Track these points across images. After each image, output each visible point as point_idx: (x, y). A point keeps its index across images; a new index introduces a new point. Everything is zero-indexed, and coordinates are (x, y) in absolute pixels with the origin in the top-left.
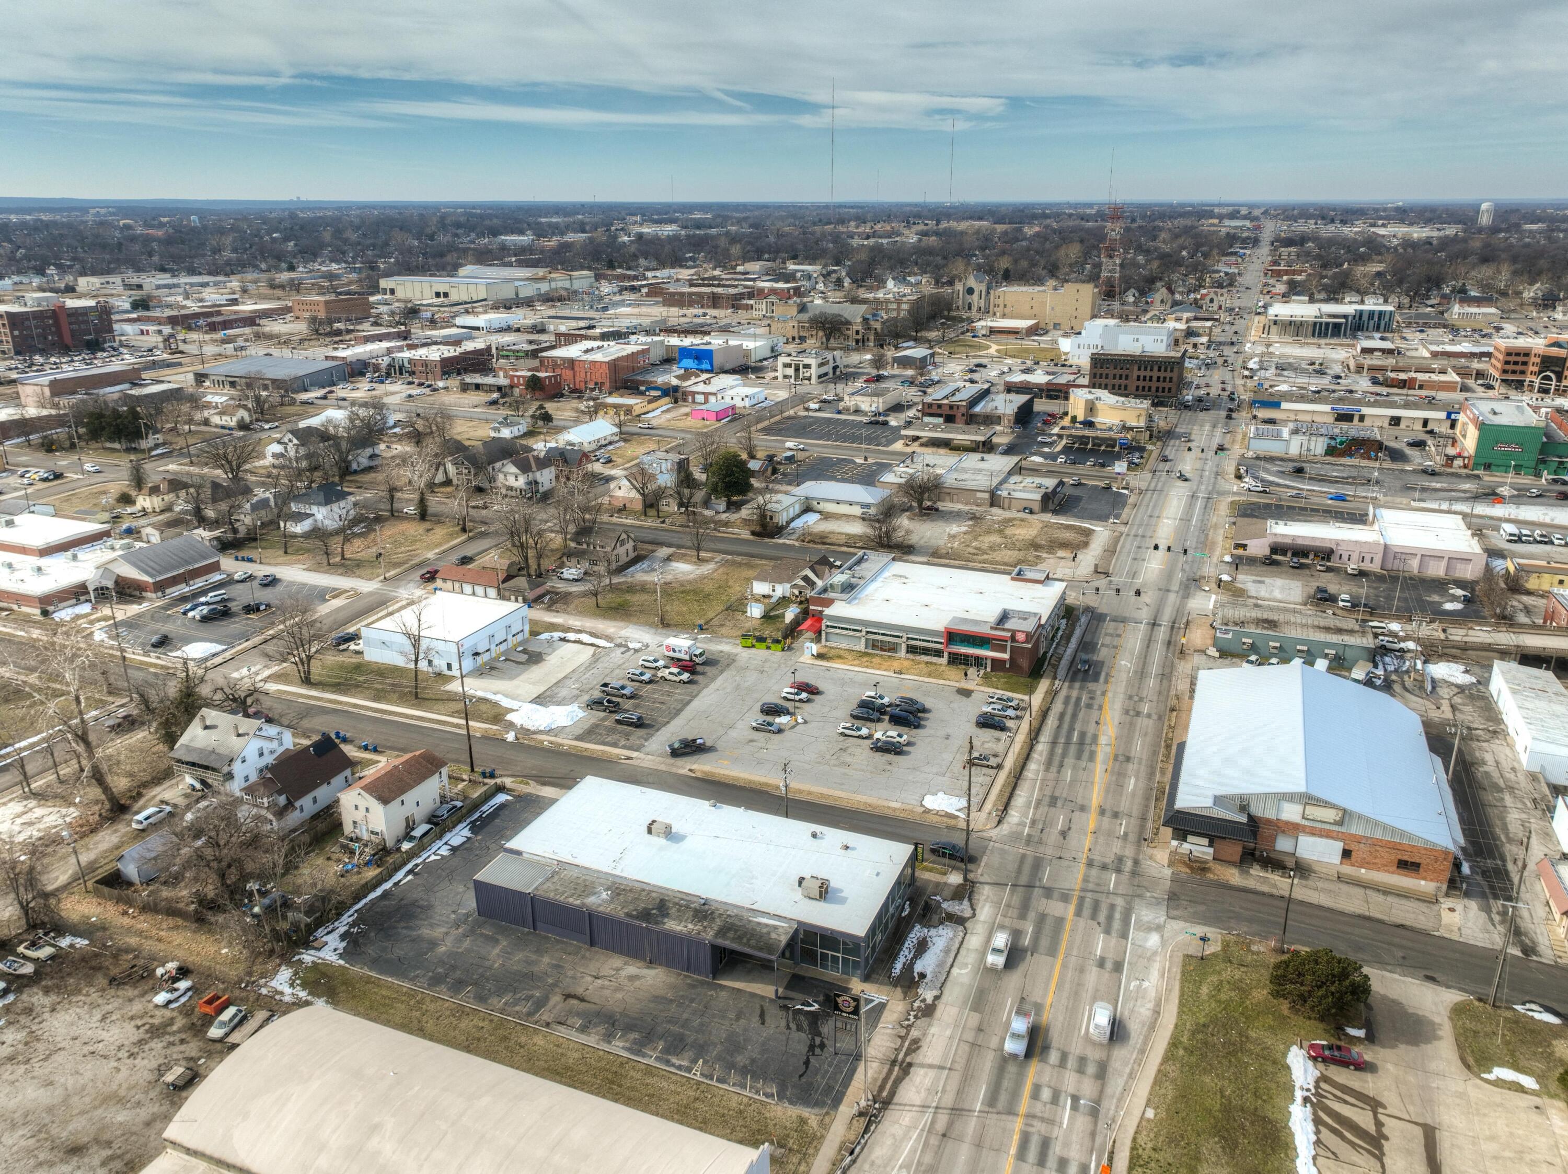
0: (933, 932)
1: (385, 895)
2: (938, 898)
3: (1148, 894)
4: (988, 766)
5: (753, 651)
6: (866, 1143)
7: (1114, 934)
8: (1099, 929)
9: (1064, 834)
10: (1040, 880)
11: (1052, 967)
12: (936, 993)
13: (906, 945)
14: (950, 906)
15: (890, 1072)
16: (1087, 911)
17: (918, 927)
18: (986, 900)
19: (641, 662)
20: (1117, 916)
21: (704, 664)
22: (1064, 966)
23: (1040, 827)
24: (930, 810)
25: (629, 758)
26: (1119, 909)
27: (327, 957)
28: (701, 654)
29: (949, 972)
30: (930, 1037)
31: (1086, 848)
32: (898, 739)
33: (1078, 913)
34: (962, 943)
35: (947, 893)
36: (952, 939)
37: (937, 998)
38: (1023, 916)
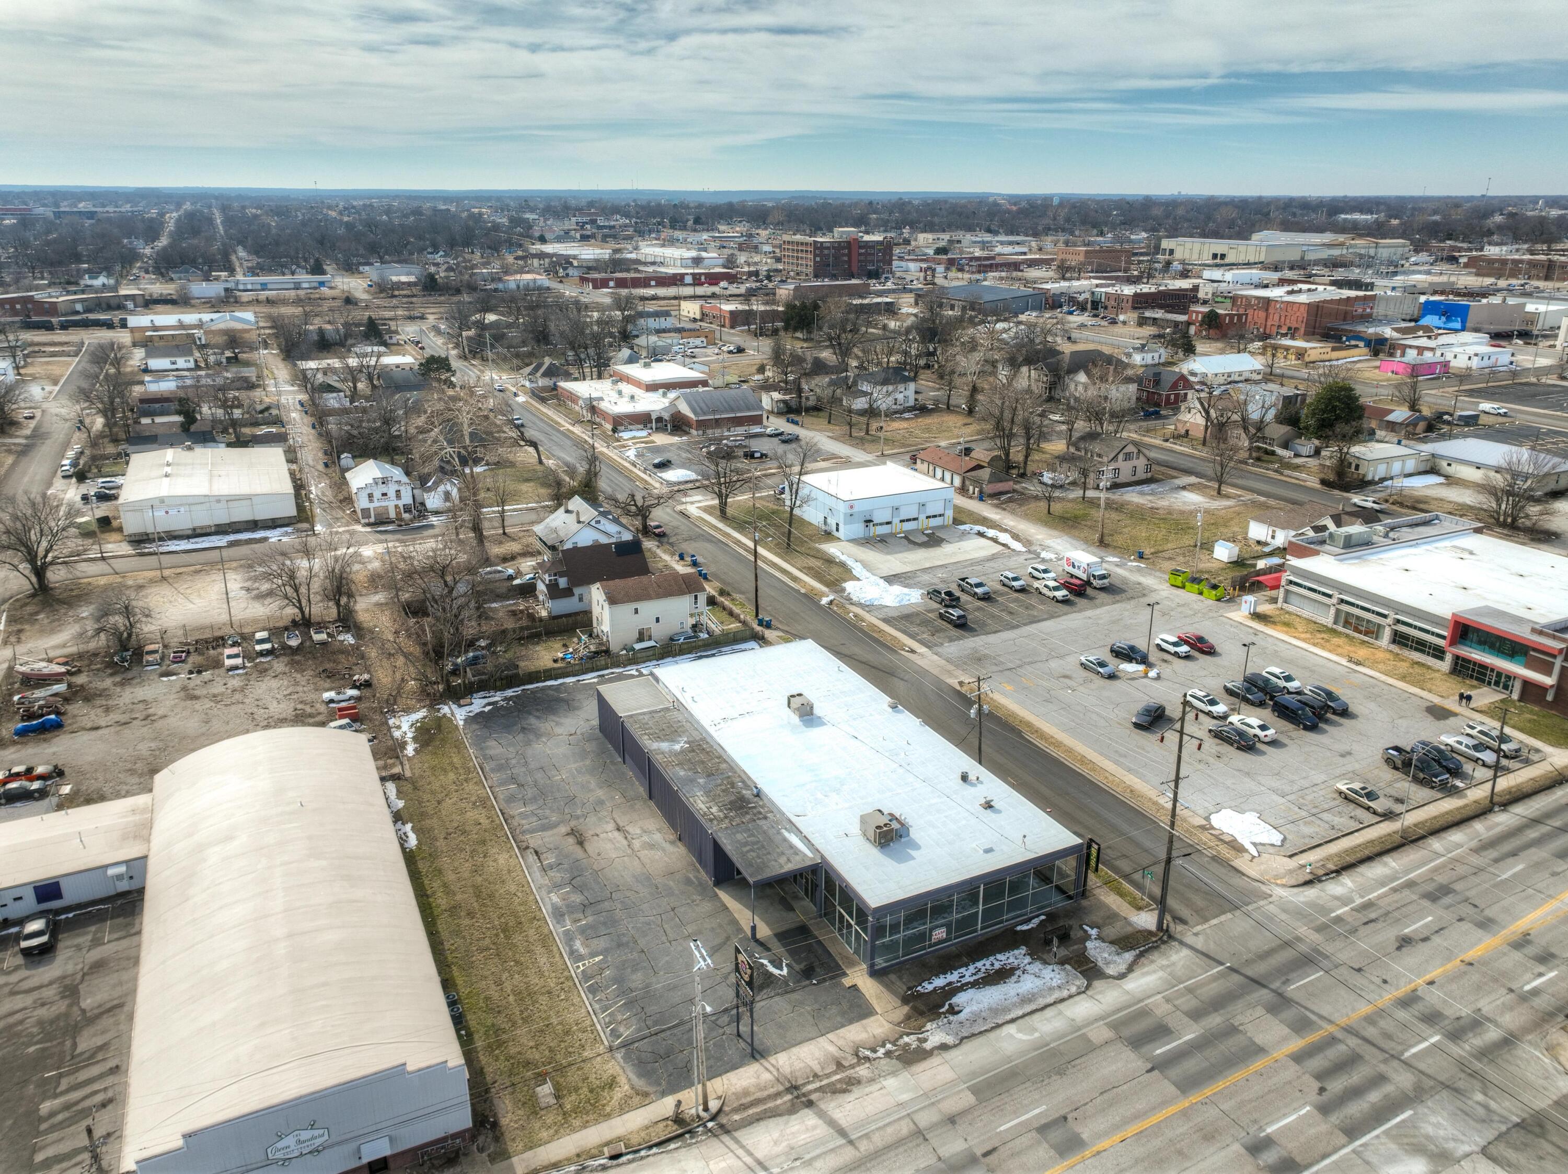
0: (1037, 967)
1: (557, 688)
2: (1093, 932)
3: (1479, 1097)
4: (1368, 808)
5: (1180, 592)
6: (642, 1158)
7: (1335, 1118)
8: (1314, 1097)
9: (1405, 942)
10: (1287, 982)
11: (1164, 1104)
12: (949, 1040)
13: (979, 964)
14: (1096, 950)
15: (778, 1095)
16: (1318, 1063)
17: (1023, 950)
18: (1162, 968)
19: (1030, 570)
20: (1374, 1096)
21: (1102, 589)
22: (1185, 1114)
23: (1373, 916)
24: (1213, 828)
25: (912, 651)
26: (1388, 1089)
27: (458, 717)
28: (1103, 577)
29: (998, 1026)
30: (876, 1086)
31: (1428, 977)
32: (1258, 732)
33: (1298, 1058)
34: (1062, 1000)
35: (1112, 931)
36: (1051, 989)
37: (944, 1047)
38: (1196, 1015)
